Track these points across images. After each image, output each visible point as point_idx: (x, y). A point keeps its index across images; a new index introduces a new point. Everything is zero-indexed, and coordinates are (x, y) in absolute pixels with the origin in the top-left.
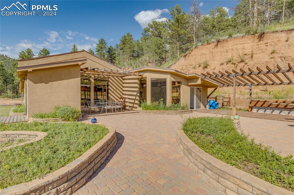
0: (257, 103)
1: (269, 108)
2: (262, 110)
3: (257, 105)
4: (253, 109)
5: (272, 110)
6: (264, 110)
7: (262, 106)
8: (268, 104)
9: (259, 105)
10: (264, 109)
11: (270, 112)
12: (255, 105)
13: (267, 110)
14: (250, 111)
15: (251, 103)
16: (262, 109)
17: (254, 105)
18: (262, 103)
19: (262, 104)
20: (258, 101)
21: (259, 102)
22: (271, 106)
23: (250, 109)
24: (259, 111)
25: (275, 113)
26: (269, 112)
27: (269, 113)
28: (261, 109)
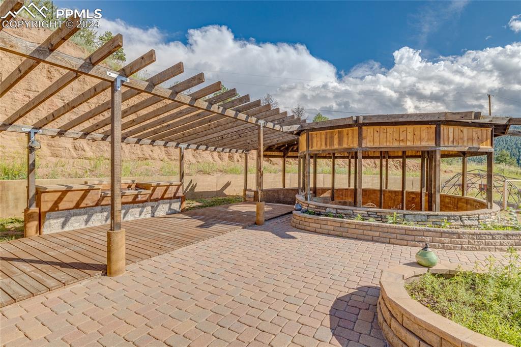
0: (60, 199)
1: (99, 208)
2: (79, 218)
3: (62, 206)
4: (47, 223)
5: (106, 214)
6: (85, 217)
7: (77, 206)
8: (96, 198)
9: (68, 202)
10: (85, 214)
12: (55, 208)
13: (94, 217)
14: (32, 231)
16: (80, 214)
17: (50, 205)
18: (76, 197)
19: (78, 198)
20: (65, 192)
21: (68, 194)
22: (102, 203)
23: (36, 223)
24: (69, 224)
26: (98, 220)
27: (99, 224)
28: (73, 215)
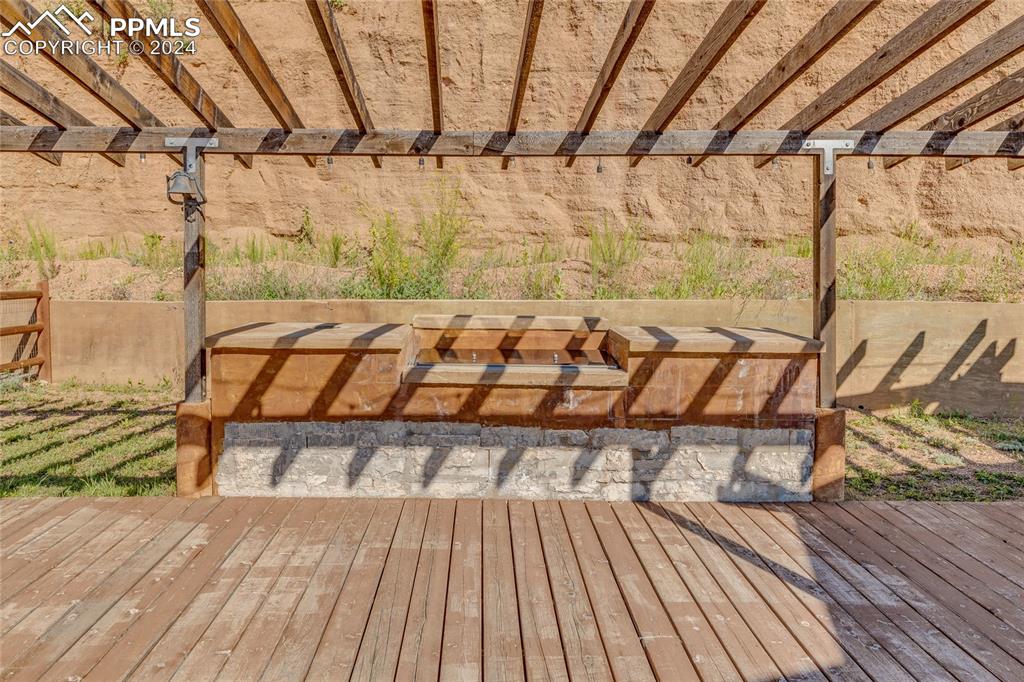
0: (265, 379)
1: (395, 428)
2: (326, 454)
3: (273, 401)
4: (226, 458)
5: (422, 454)
6: (348, 454)
7: (319, 410)
8: (387, 386)
9: (287, 396)
11: (403, 478)
12: (248, 408)
14: (187, 477)
15: (198, 369)
16: (327, 443)
17: (235, 396)
18: (319, 373)
19: (322, 383)
20: (279, 355)
21: (291, 362)
22: (411, 408)
23: (197, 452)
24: (292, 474)
25: (458, 479)
26: (395, 475)
27: (399, 493)
28: (309, 444)
